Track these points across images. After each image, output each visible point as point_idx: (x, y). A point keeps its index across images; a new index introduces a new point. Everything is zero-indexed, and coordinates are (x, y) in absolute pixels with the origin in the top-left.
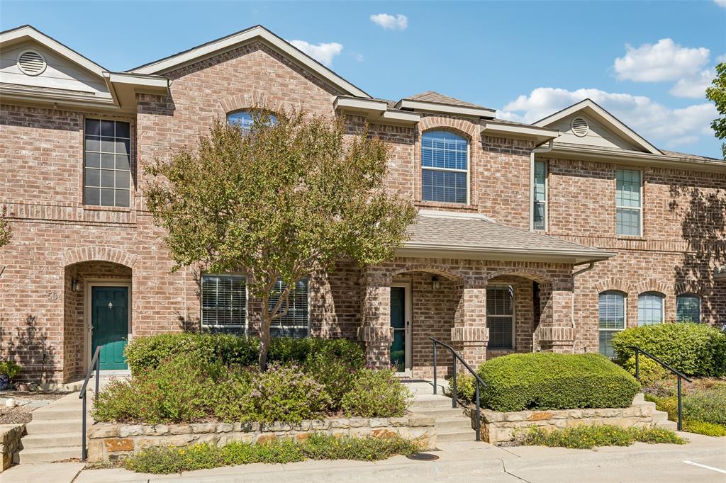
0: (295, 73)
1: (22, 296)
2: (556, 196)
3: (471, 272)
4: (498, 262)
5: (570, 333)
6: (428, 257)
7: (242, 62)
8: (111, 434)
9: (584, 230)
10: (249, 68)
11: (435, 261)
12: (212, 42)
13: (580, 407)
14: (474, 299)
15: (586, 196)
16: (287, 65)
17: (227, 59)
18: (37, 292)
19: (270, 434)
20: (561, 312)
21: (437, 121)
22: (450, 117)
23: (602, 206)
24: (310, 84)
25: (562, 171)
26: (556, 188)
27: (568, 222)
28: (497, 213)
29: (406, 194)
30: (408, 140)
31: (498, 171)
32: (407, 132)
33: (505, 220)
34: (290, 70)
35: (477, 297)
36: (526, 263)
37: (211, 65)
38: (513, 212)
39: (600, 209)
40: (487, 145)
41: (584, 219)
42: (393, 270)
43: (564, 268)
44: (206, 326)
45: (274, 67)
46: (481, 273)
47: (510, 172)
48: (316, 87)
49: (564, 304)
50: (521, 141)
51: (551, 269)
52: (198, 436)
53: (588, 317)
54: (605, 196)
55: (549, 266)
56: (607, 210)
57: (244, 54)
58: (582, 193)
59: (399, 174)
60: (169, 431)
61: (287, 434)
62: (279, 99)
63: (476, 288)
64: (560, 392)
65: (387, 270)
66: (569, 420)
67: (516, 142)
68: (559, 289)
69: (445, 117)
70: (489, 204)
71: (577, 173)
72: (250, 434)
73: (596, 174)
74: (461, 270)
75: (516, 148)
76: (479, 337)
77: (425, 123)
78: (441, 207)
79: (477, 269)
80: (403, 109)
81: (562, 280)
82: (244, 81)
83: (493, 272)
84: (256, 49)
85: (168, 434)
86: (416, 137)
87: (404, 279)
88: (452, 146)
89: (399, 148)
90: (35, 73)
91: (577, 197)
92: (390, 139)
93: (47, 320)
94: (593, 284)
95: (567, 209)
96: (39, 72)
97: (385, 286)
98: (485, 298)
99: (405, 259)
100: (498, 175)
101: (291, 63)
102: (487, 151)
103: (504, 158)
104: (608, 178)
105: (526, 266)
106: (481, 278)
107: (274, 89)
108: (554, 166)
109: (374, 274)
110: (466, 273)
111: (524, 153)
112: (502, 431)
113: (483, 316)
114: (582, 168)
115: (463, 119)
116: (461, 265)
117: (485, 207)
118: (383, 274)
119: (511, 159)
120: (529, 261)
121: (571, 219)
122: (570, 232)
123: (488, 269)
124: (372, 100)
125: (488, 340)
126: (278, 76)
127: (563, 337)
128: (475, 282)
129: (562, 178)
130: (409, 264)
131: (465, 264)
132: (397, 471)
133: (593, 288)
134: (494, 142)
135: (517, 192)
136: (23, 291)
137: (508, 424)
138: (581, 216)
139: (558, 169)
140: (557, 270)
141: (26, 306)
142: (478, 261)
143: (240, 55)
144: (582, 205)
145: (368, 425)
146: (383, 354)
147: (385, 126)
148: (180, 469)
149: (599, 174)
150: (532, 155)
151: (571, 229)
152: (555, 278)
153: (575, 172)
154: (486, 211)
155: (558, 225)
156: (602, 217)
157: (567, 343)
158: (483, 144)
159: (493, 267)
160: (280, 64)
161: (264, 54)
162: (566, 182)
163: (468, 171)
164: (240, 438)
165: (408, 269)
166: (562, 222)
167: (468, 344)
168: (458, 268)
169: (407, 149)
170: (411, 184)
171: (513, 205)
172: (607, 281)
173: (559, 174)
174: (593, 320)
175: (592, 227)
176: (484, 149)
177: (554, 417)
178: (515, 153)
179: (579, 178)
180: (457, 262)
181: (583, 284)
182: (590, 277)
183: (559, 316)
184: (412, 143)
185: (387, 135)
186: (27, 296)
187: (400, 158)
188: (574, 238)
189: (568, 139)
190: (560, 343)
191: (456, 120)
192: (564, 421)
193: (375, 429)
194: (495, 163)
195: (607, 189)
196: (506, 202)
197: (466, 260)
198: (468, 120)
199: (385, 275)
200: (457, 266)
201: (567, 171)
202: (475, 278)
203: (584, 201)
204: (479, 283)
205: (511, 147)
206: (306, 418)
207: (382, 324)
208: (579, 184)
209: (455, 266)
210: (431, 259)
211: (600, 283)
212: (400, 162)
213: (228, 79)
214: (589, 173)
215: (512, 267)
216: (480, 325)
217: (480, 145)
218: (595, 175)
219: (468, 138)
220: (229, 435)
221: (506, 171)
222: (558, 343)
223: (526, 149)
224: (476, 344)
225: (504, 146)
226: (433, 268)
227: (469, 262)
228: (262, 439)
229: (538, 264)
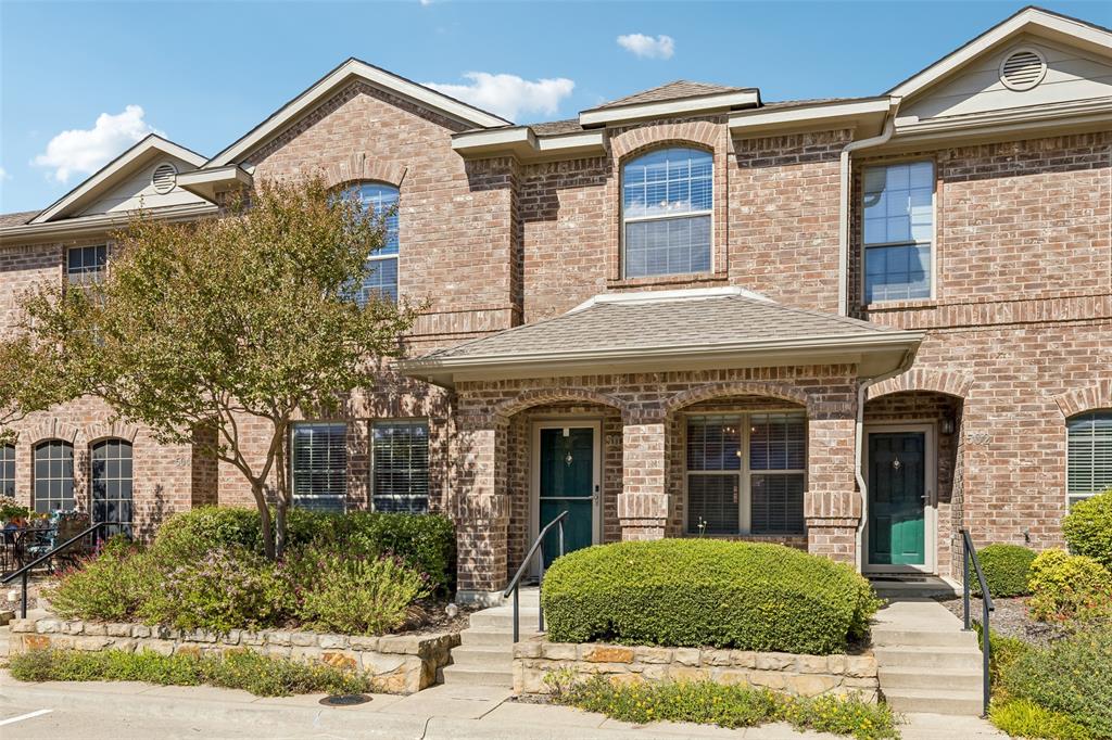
0: (407, 115)
1: (153, 463)
2: (954, 224)
3: (636, 396)
4: (689, 375)
5: (847, 502)
6: (556, 376)
7: (339, 117)
8: (29, 629)
9: (1027, 287)
10: (347, 123)
11: (569, 381)
12: (293, 101)
13: (712, 644)
14: (642, 443)
15: (1033, 213)
16: (396, 105)
17: (320, 118)
18: (166, 457)
19: (192, 645)
20: (828, 460)
21: (647, 135)
22: (670, 123)
23: (1078, 230)
24: (429, 124)
25: (969, 171)
26: (954, 210)
27: (983, 274)
28: (769, 280)
29: (593, 270)
30: (597, 178)
31: (770, 201)
32: (590, 166)
33: (785, 292)
34: (400, 111)
35: (646, 439)
36: (748, 370)
37: (299, 132)
38: (803, 273)
39: (1072, 235)
40: (748, 157)
41: (1027, 264)
42: (499, 401)
43: (835, 374)
44: (298, 497)
45: (378, 113)
46: (656, 396)
47: (797, 199)
48: (437, 127)
49: (834, 444)
50: (819, 134)
51: (803, 377)
52: (113, 639)
53: (1035, 469)
54: (1086, 206)
55: (799, 372)
56: (1094, 236)
57: (340, 105)
58: (1023, 208)
59: (582, 239)
60: (83, 631)
61: (214, 647)
62: (386, 158)
63: (644, 423)
65: (490, 403)
66: (671, 668)
67: (808, 140)
68: (822, 416)
69: (660, 124)
70: (751, 265)
71: (1009, 170)
72: (169, 642)
73: (1061, 161)
74: (617, 393)
75: (808, 150)
76: (647, 510)
77: (622, 144)
78: (656, 284)
79: (648, 388)
80: (585, 127)
81: (831, 399)
82: (340, 144)
83: (680, 392)
84: (355, 93)
85: (82, 633)
86: (610, 170)
87: (590, 414)
88: (684, 173)
89: (582, 194)
90: (167, 190)
91: (1007, 220)
92: (566, 184)
94: (1051, 399)
95: (982, 248)
96: (171, 187)
97: (486, 428)
98: (662, 441)
99: (517, 383)
100: (771, 208)
101: (399, 101)
102: (747, 167)
103: (783, 175)
104: (1095, 166)
105: (748, 376)
106: (656, 406)
107: (379, 145)
108: (952, 165)
109: (468, 411)
110: (626, 398)
111: (827, 157)
112: (534, 675)
113: (658, 472)
114: (1022, 157)
115: (696, 119)
116: (618, 384)
117: (743, 272)
118: (482, 410)
119: (799, 174)
120: (752, 366)
121: (993, 267)
122: (990, 294)
123: (669, 388)
124: (512, 127)
125: (665, 516)
126: (385, 124)
127: (828, 510)
128: (642, 413)
129: (970, 186)
130: (524, 389)
131: (624, 383)
133: (1048, 407)
134: (761, 148)
135: (811, 234)
136: (154, 457)
137: (547, 664)
138: (1019, 257)
139: (959, 169)
140: (820, 378)
142: (647, 375)
143: (335, 108)
144: (1021, 235)
145: (317, 644)
146: (482, 538)
147: (557, 163)
148: (42, 678)
149: (1067, 161)
150: (845, 156)
151: (992, 289)
152: (815, 396)
153: (1005, 167)
154: (746, 280)
155: (959, 284)
156: (1077, 252)
157: (840, 522)
158: (738, 157)
159: (678, 382)
160: (387, 106)
161: (366, 97)
162: (981, 192)
163: (712, 212)
164: (163, 648)
165: (521, 399)
166: (969, 276)
167: (628, 523)
168: (611, 390)
169: (594, 195)
170: (602, 252)
171: (803, 261)
172: (1089, 391)
173: (964, 179)
174: (1049, 475)
175: (1050, 277)
176: (740, 165)
177: (640, 658)
178: (807, 159)
179: (1015, 178)
180: (608, 379)
181: (1024, 401)
182: (1042, 385)
183: (825, 468)
184: (603, 182)
185: (561, 177)
186: (158, 462)
187: (582, 211)
188: (997, 306)
189: (994, 101)
190: (823, 523)
191: (682, 125)
192: (660, 667)
194: (764, 187)
195: (1094, 190)
196: (787, 257)
197: (624, 376)
198: (708, 119)
199: (486, 411)
200: (608, 386)
201: (984, 169)
202: (644, 405)
203: (1025, 226)
204: (649, 414)
205: (800, 150)
206: (237, 627)
207: (481, 491)
208: (1016, 191)
209: (604, 386)
210: (562, 378)
211: (1069, 396)
212: (581, 219)
213: (319, 147)
214: (1041, 163)
215: (718, 381)
216: (652, 489)
217: (733, 158)
218: (1059, 165)
219: (710, 151)
220: (147, 641)
221: (788, 198)
222: (816, 522)
223: (832, 148)
224: (644, 523)
225: (782, 152)
226: (564, 393)
227: (632, 377)
228: (182, 650)
229: (773, 370)
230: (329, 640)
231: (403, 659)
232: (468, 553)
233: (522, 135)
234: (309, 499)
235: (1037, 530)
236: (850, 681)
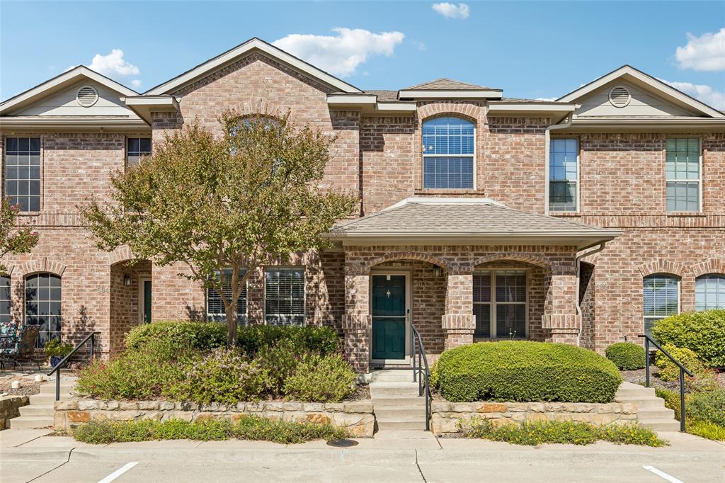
0: (290, 78)
1: (78, 290)
2: (589, 173)
3: (456, 258)
4: (487, 248)
5: (573, 320)
6: (409, 245)
7: (242, 74)
8: (72, 407)
9: (624, 209)
10: (248, 78)
11: (416, 248)
12: (212, 59)
13: (546, 400)
14: (459, 285)
15: (627, 171)
16: (283, 71)
17: (229, 72)
18: (89, 287)
19: (208, 413)
20: (563, 297)
21: (438, 108)
22: (452, 103)
23: (648, 181)
24: (305, 85)
25: (595, 146)
26: (589, 166)
27: (603, 200)
28: (507, 196)
29: (405, 183)
30: (408, 129)
31: (508, 152)
32: (405, 122)
33: (515, 203)
34: (286, 75)
35: (462, 283)
36: (520, 247)
37: (214, 80)
38: (525, 194)
39: (645, 184)
40: (495, 127)
41: (624, 197)
42: (372, 259)
43: (566, 250)
44: (211, 315)
45: (271, 74)
46: (468, 259)
47: (522, 153)
48: (310, 88)
49: (566, 289)
50: (534, 119)
51: (549, 252)
52: (145, 412)
53: (629, 303)
54: (651, 170)
55: (547, 249)
56: (654, 185)
57: (244, 66)
58: (622, 168)
59: (399, 164)
60: (119, 407)
61: (223, 414)
62: (276, 103)
63: (461, 274)
64: (517, 383)
65: (366, 259)
66: (528, 414)
67: (528, 121)
68: (559, 273)
69: (447, 102)
70: (497, 187)
71: (615, 147)
72: (189, 412)
73: (639, 146)
74: (444, 257)
75: (528, 127)
76: (464, 325)
77: (424, 111)
78: (443, 194)
79: (463, 254)
80: (402, 99)
81: (564, 264)
82: (243, 90)
83: (481, 257)
84: (254, 60)
85: (118, 409)
86: (416, 126)
87: (403, 267)
88: (457, 131)
89: (399, 138)
90: (90, 105)
91: (614, 173)
92: (389, 131)
93: (97, 310)
94: (636, 267)
95: (602, 187)
96: (93, 103)
97: (363, 274)
98: (471, 285)
99: (383, 248)
100: (508, 156)
101: (286, 69)
102: (495, 132)
103: (514, 139)
104: (655, 150)
105: (520, 250)
106: (468, 265)
107: (271, 94)
108: (587, 142)
109: (351, 264)
110: (450, 259)
111: (538, 132)
112: (447, 421)
113: (469, 303)
114: (621, 142)
115: (466, 103)
116: (445, 251)
117: (493, 191)
118: (361, 263)
119: (523, 139)
120: (522, 244)
121: (608, 197)
122: (607, 211)
123: (475, 255)
124: (363, 94)
125: (475, 327)
126: (275, 82)
127: (564, 324)
128: (460, 268)
129: (596, 154)
130: (388, 252)
131: (450, 250)
132: (301, 455)
133: (635, 271)
134: (503, 123)
135: (530, 173)
136: (79, 286)
137: (455, 415)
138: (620, 193)
139: (591, 145)
140: (558, 253)
141: (81, 298)
142: (463, 247)
143: (240, 67)
144: (621, 182)
145: (302, 409)
146: (361, 341)
147: (384, 118)
148: (110, 440)
149: (642, 146)
150: (547, 132)
151: (607, 209)
152: (555, 262)
153: (613, 146)
154: (494, 195)
155: (592, 205)
156: (647, 193)
157: (570, 331)
158: (490, 126)
159: (480, 252)
160: (277, 71)
161: (262, 63)
162: (602, 158)
163: (474, 156)
164: (181, 415)
165: (386, 257)
166: (596, 201)
167: (452, 332)
168: (441, 255)
169: (407, 139)
170: (411, 173)
171: (525, 187)
172: (654, 263)
173: (593, 150)
174: (636, 306)
175: (635, 205)
176: (491, 131)
177: (510, 409)
178: (527, 132)
179: (618, 152)
180: (440, 248)
181: (624, 268)
182: (632, 260)
183: (561, 302)
184: (411, 132)
185: (386, 126)
186: (82, 290)
187: (399, 148)
188: (611, 218)
189: (606, 111)
190: (561, 331)
191: (459, 105)
192: (522, 414)
193: (309, 413)
194: (504, 144)
195: (654, 162)
196: (517, 184)
197: (449, 247)
198: (473, 103)
199: (363, 264)
200: (441, 252)
201: (603, 146)
202: (461, 264)
203: (623, 177)
204: (464, 269)
205: (523, 126)
206: (242, 400)
207: (359, 312)
208: (618, 159)
209: (437, 252)
210: (412, 246)
211: (645, 266)
212: (399, 152)
213: (229, 91)
214: (630, 146)
215: (503, 252)
216: (466, 312)
217: (487, 127)
218: (639, 147)
219: (474, 121)
220: (171, 412)
221: (517, 152)
222: (558, 331)
223: (540, 127)
224: (461, 332)
225: (514, 126)
226: (413, 256)
227: (454, 248)
228: (201, 417)
229: (534, 247)
230: (310, 407)
231: (362, 416)
232: (351, 350)
233: (372, 100)
234: (219, 316)
235: (631, 335)
236: (624, 416)
